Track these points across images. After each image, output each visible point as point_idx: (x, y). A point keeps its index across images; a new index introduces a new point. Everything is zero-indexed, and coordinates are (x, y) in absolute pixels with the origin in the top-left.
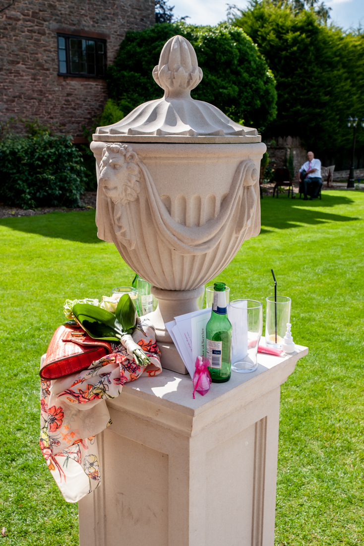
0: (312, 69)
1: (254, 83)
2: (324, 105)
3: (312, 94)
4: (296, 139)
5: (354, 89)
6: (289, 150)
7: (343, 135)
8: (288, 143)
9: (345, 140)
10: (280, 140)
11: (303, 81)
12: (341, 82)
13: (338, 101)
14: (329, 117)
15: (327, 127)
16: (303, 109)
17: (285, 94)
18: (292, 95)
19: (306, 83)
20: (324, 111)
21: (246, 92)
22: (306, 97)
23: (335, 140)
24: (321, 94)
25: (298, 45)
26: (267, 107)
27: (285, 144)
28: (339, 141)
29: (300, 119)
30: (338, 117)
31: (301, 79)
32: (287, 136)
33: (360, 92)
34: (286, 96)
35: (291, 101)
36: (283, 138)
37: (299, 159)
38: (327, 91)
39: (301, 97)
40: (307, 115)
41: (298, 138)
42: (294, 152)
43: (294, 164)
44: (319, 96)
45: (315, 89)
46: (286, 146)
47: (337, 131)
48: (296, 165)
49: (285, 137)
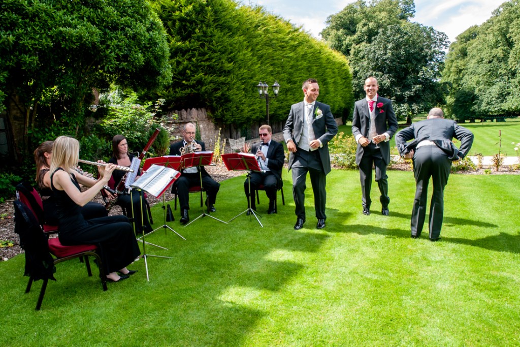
0: (211, 33)
1: (129, 27)
2: (228, 73)
3: (214, 60)
4: (202, 111)
5: (255, 58)
7: (250, 106)
8: (193, 116)
9: (251, 110)
10: (184, 112)
11: (202, 45)
12: (242, 50)
13: (242, 70)
14: (235, 86)
15: (234, 96)
16: (206, 77)
17: (184, 61)
18: (193, 62)
19: (206, 48)
20: (229, 79)
21: (117, 38)
22: (208, 63)
23: (242, 111)
24: (224, 61)
25: (193, 4)
26: (155, 64)
27: (190, 117)
28: (246, 111)
29: (204, 88)
30: (243, 86)
31: (201, 42)
32: (191, 109)
33: (260, 62)
34: (186, 63)
35: (192, 68)
36: (186, 110)
37: (207, 132)
38: (230, 58)
39: (203, 63)
40: (212, 84)
41: (203, 110)
42: (201, 126)
44: (222, 63)
45: (216, 54)
47: (244, 100)
48: (204, 140)
49: (189, 110)
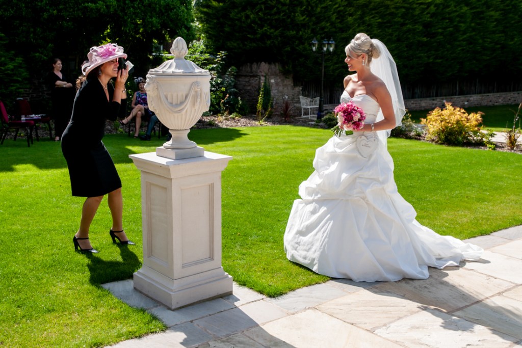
3: (283, 13)
4: (275, 65)
6: (263, 78)
8: (262, 70)
10: (255, 66)
17: (251, 14)
18: (260, 15)
20: (301, 33)
22: (276, 17)
24: (298, 14)
27: (259, 71)
29: (269, 42)
32: (261, 62)
35: (259, 22)
36: (257, 64)
39: (269, 17)
40: (280, 38)
42: (272, 81)
43: (272, 94)
44: (293, 16)
45: (286, 8)
46: (260, 74)
